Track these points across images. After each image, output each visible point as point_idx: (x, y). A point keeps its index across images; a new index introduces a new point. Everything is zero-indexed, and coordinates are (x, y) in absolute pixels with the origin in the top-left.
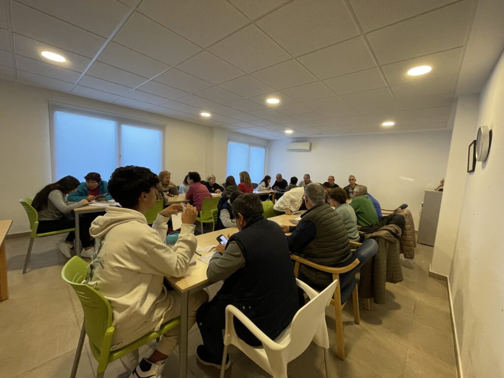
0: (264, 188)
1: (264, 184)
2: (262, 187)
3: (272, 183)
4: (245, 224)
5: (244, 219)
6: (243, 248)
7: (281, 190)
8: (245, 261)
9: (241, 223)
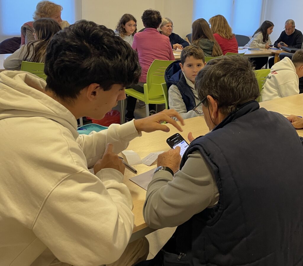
0: (261, 45)
1: (260, 35)
2: (256, 43)
3: (275, 35)
4: (221, 118)
5: (219, 107)
6: (215, 168)
7: (290, 50)
8: (218, 194)
9: (213, 117)
